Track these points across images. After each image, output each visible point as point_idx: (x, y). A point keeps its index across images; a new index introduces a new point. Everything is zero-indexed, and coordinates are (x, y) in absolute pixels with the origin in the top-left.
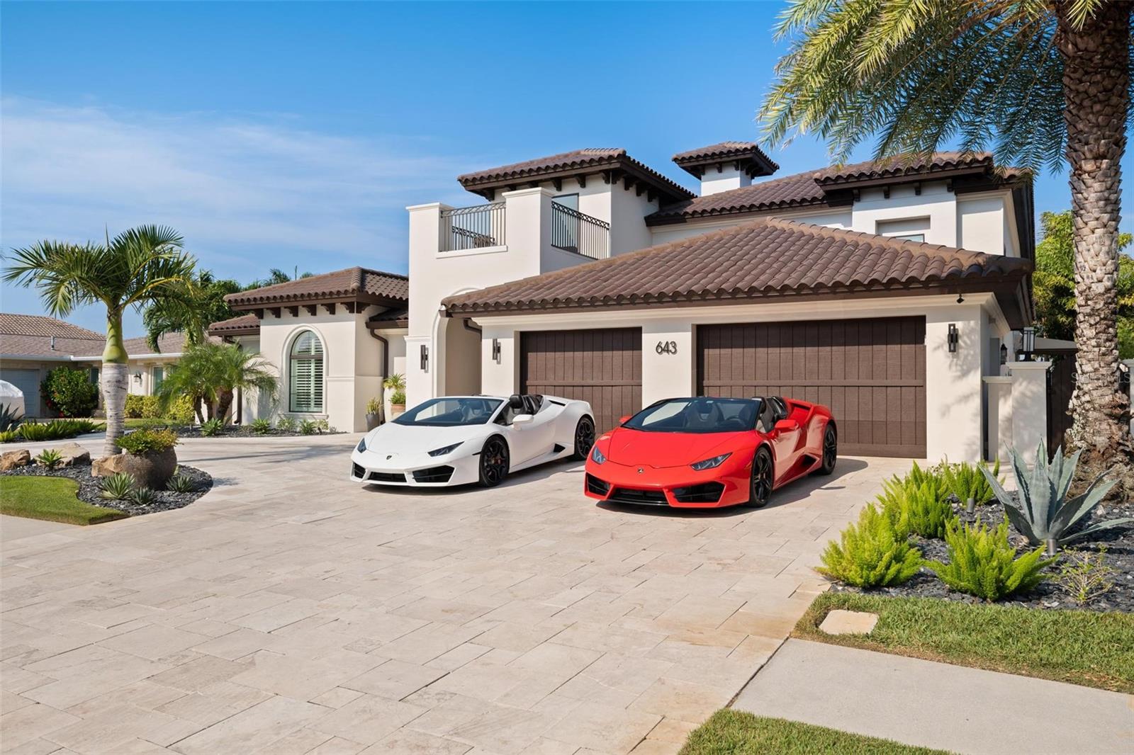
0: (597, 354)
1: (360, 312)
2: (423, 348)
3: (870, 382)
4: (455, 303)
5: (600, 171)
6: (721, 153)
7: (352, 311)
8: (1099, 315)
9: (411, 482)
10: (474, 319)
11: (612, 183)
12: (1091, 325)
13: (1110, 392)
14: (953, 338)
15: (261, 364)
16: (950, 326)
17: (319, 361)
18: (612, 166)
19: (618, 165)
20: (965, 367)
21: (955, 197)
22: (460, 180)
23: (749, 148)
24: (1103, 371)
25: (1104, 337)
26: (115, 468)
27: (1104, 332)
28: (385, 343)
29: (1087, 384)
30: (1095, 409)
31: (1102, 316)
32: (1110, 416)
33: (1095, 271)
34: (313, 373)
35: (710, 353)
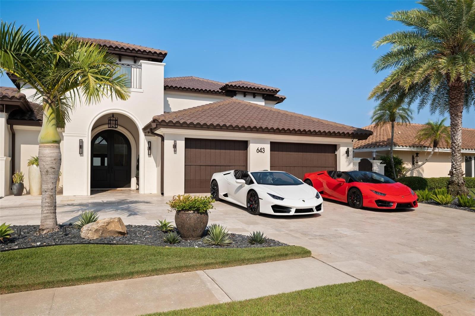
0: (223, 151)
1: (8, 112)
2: (81, 141)
7: (2, 111)
9: (315, 212)
28: (13, 134)
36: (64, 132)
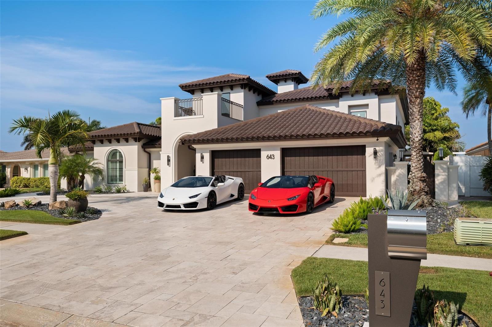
0: (243, 159)
1: (139, 142)
2: (168, 157)
3: (346, 169)
4: (185, 139)
5: (239, 84)
6: (286, 75)
7: (136, 141)
8: (417, 148)
9: (183, 208)
10: (193, 146)
11: (244, 89)
12: (415, 151)
13: (420, 173)
14: (375, 153)
15: (97, 163)
16: (374, 149)
17: (121, 162)
18: (244, 82)
19: (247, 82)
20: (380, 164)
21: (378, 97)
22: (180, 86)
23: (297, 73)
24: (418, 166)
25: (418, 155)
26: (60, 206)
27: (418, 153)
28: (149, 154)
29: (414, 170)
30: (416, 178)
31: (418, 148)
32: (420, 180)
33: (416, 134)
34: (118, 167)
35: (287, 159)
36: (161, 151)
